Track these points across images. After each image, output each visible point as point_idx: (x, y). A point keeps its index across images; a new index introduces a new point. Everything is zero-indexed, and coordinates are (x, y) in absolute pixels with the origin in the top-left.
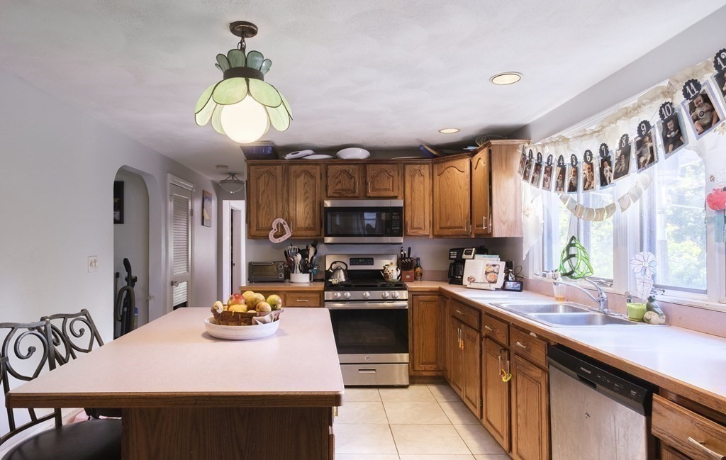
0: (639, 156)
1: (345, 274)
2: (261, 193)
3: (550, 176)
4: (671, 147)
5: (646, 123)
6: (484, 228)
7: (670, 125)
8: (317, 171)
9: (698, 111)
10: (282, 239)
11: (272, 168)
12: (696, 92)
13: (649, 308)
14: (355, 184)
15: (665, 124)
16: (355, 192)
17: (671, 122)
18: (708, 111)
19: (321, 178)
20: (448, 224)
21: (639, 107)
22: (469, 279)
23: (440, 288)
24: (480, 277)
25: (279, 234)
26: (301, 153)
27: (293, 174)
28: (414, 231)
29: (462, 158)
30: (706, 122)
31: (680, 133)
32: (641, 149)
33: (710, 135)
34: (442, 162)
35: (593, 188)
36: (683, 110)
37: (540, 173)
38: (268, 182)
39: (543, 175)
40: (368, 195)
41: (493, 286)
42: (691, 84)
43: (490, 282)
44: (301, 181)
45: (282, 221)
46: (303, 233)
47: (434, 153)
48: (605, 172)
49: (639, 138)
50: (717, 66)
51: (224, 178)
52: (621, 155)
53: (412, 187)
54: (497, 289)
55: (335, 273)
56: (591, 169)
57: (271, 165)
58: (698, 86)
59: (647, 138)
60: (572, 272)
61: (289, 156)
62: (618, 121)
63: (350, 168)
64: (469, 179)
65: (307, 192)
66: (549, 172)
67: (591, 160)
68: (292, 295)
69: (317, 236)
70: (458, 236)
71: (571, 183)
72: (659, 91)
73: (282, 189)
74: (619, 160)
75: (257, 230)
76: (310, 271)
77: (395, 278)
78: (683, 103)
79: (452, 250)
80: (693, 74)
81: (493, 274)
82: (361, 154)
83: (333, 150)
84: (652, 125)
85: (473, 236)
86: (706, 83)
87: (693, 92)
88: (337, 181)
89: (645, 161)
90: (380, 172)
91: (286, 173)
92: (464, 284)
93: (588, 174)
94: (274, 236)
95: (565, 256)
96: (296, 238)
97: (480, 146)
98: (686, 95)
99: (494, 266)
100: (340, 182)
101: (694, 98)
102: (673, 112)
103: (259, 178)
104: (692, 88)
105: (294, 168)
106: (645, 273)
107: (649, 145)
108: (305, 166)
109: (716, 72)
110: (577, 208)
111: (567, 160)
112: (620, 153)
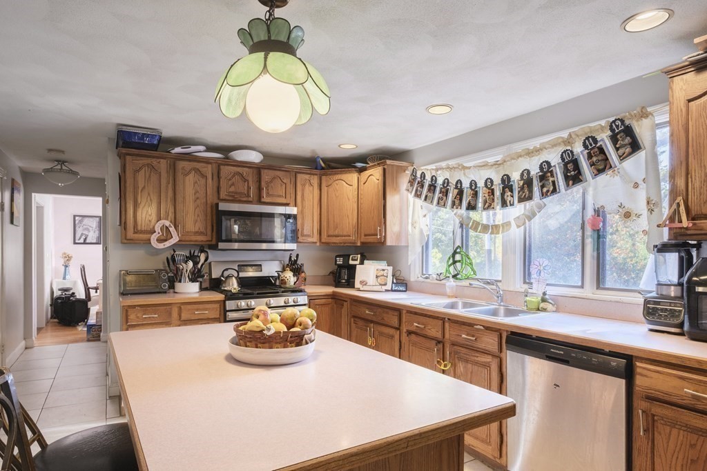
0: (543, 187)
1: (238, 282)
2: (140, 189)
3: (446, 196)
4: (571, 182)
5: (548, 163)
6: (379, 237)
7: (570, 166)
8: (208, 170)
9: (594, 159)
10: (168, 244)
11: (154, 162)
12: (594, 145)
13: (544, 300)
14: (249, 188)
15: (566, 165)
16: (248, 196)
17: (571, 164)
18: (603, 160)
19: (213, 179)
20: (336, 233)
21: (542, 150)
22: (361, 282)
23: (333, 292)
24: (371, 280)
25: (162, 238)
26: (193, 148)
27: (181, 171)
28: (304, 238)
29: (350, 172)
30: (601, 167)
31: (579, 173)
32: (543, 182)
33: (603, 178)
34: (330, 175)
35: (493, 208)
36: (581, 156)
37: (434, 193)
38: (150, 177)
39: (437, 194)
40: (263, 200)
41: (384, 288)
42: (590, 139)
43: (381, 285)
44: (191, 179)
45: (167, 223)
46: (194, 238)
47: (323, 165)
48: (505, 197)
49: (541, 174)
50: (612, 130)
51: (48, 165)
52: (523, 185)
53: (303, 195)
54: (387, 291)
55: (228, 281)
56: (492, 192)
57: (154, 157)
58: (595, 141)
59: (549, 174)
60: (458, 274)
61: (178, 150)
62: (520, 158)
63: (245, 171)
64: (357, 193)
65: (198, 192)
66: (445, 193)
67: (492, 186)
68: (189, 307)
69: (207, 241)
70: (345, 243)
71: (469, 203)
72: (561, 140)
73: (167, 187)
74: (522, 188)
75: (135, 233)
76: (201, 280)
77: (292, 283)
78: (581, 152)
79: (337, 256)
80: (591, 132)
81: (383, 277)
82: (255, 157)
83: (226, 150)
84: (552, 165)
85: (359, 244)
86: (602, 140)
87: (591, 145)
88: (230, 183)
89: (548, 191)
90: (274, 178)
91: (173, 169)
92: (356, 286)
93: (488, 197)
94: (157, 240)
95: (451, 261)
96: (184, 243)
97: (371, 164)
98: (585, 146)
99: (384, 270)
100: (233, 184)
101: (591, 149)
102: (573, 157)
103: (138, 171)
104: (591, 143)
105: (182, 165)
106: (540, 275)
107: (551, 179)
108: (195, 164)
109: (611, 134)
110: (473, 223)
111: (466, 184)
112: (522, 183)
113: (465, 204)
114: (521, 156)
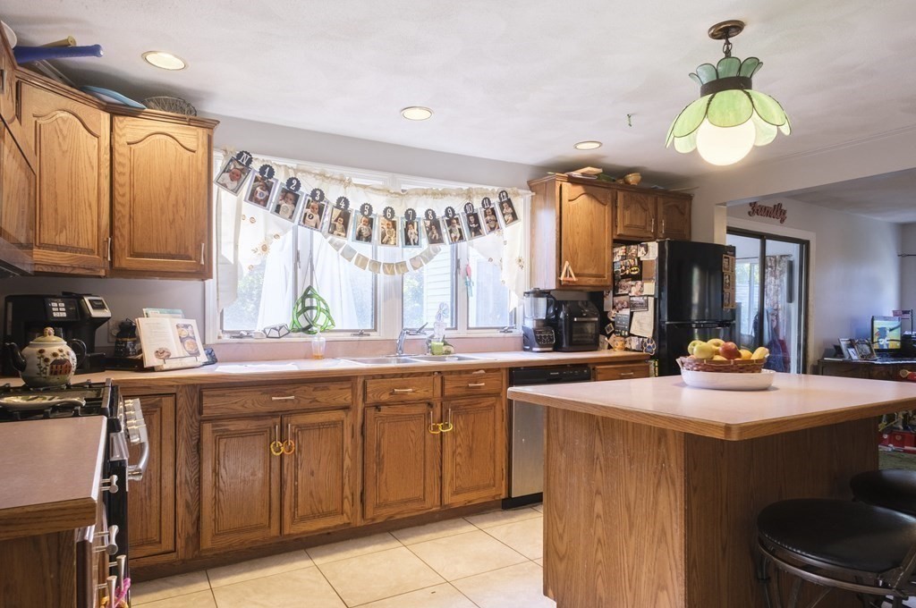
3: (319, 214)
4: (473, 233)
5: (453, 210)
9: (489, 218)
18: (494, 220)
21: (446, 194)
22: (159, 353)
30: (492, 226)
31: (479, 227)
32: (450, 227)
35: (393, 244)
37: (295, 204)
39: (301, 208)
42: (487, 200)
48: (409, 233)
52: (431, 225)
56: (393, 225)
59: (455, 221)
64: (108, 156)
66: (317, 209)
71: (360, 232)
72: (462, 192)
74: (430, 229)
80: (488, 194)
81: (189, 340)
89: (456, 237)
93: (387, 230)
95: (300, 308)
101: (487, 209)
107: (457, 226)
110: (358, 257)
111: (354, 207)
112: (428, 223)
113: (351, 232)
114: (426, 194)
